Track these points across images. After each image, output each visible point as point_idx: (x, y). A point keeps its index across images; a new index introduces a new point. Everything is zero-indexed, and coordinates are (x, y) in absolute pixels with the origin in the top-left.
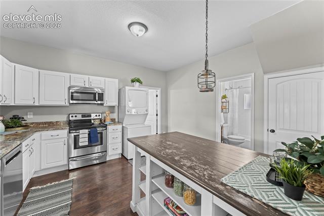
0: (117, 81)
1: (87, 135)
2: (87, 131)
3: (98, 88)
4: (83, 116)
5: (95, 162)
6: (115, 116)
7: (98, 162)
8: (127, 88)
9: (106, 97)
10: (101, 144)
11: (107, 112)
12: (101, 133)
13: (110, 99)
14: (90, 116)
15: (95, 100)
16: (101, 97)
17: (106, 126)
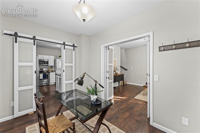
0: (54, 57)
1: (42, 75)
2: (42, 74)
3: (46, 59)
4: (40, 69)
5: (44, 85)
6: (53, 69)
7: (46, 85)
8: (57, 59)
9: (49, 63)
10: (48, 79)
11: (50, 68)
12: (48, 75)
13: (51, 63)
14: (43, 69)
15: (45, 64)
16: (47, 63)
17: (49, 73)
